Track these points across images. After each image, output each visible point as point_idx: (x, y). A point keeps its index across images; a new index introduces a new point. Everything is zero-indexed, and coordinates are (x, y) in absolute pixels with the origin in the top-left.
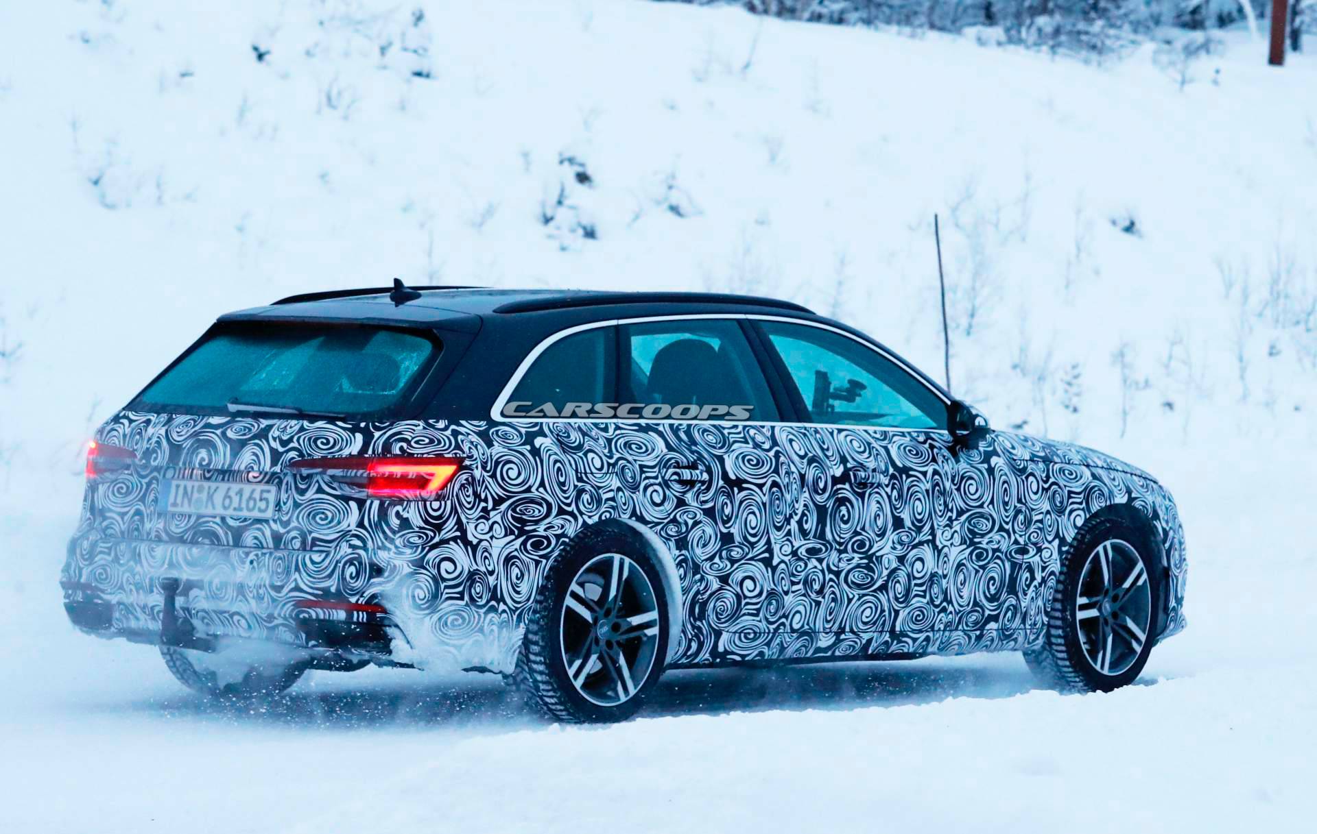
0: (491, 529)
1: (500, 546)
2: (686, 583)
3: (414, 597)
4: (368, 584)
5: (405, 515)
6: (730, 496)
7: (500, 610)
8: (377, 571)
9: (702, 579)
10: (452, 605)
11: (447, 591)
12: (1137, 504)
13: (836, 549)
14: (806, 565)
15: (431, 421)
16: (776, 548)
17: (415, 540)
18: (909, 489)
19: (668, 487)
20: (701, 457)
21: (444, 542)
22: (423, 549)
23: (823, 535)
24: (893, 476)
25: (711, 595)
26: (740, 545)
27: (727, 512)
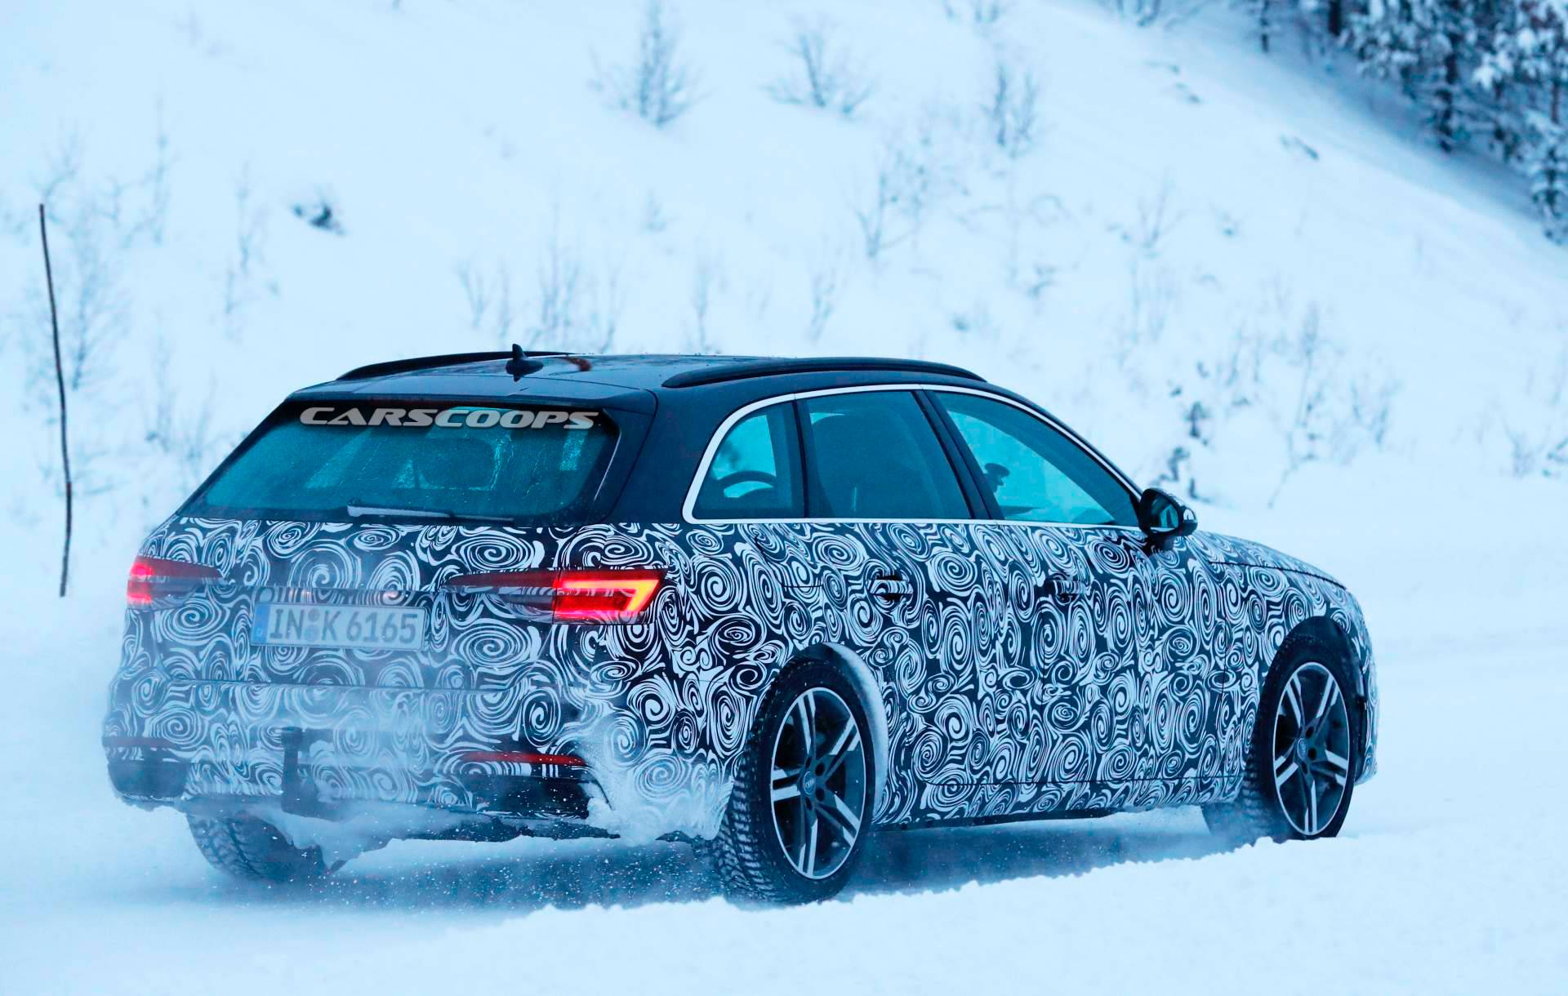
0: (698, 658)
1: (708, 679)
2: (892, 724)
3: (616, 744)
4: (561, 730)
5: (602, 643)
6: (935, 613)
7: (709, 760)
8: (571, 713)
9: (908, 718)
10: (657, 754)
11: (653, 736)
12: (1336, 616)
13: (1040, 678)
14: (1010, 699)
15: (622, 525)
16: (981, 677)
17: (614, 673)
18: (1111, 601)
19: (874, 603)
20: (903, 565)
21: (648, 675)
22: (624, 685)
23: (1027, 661)
24: (1094, 586)
25: (917, 738)
26: (946, 674)
27: (932, 633)
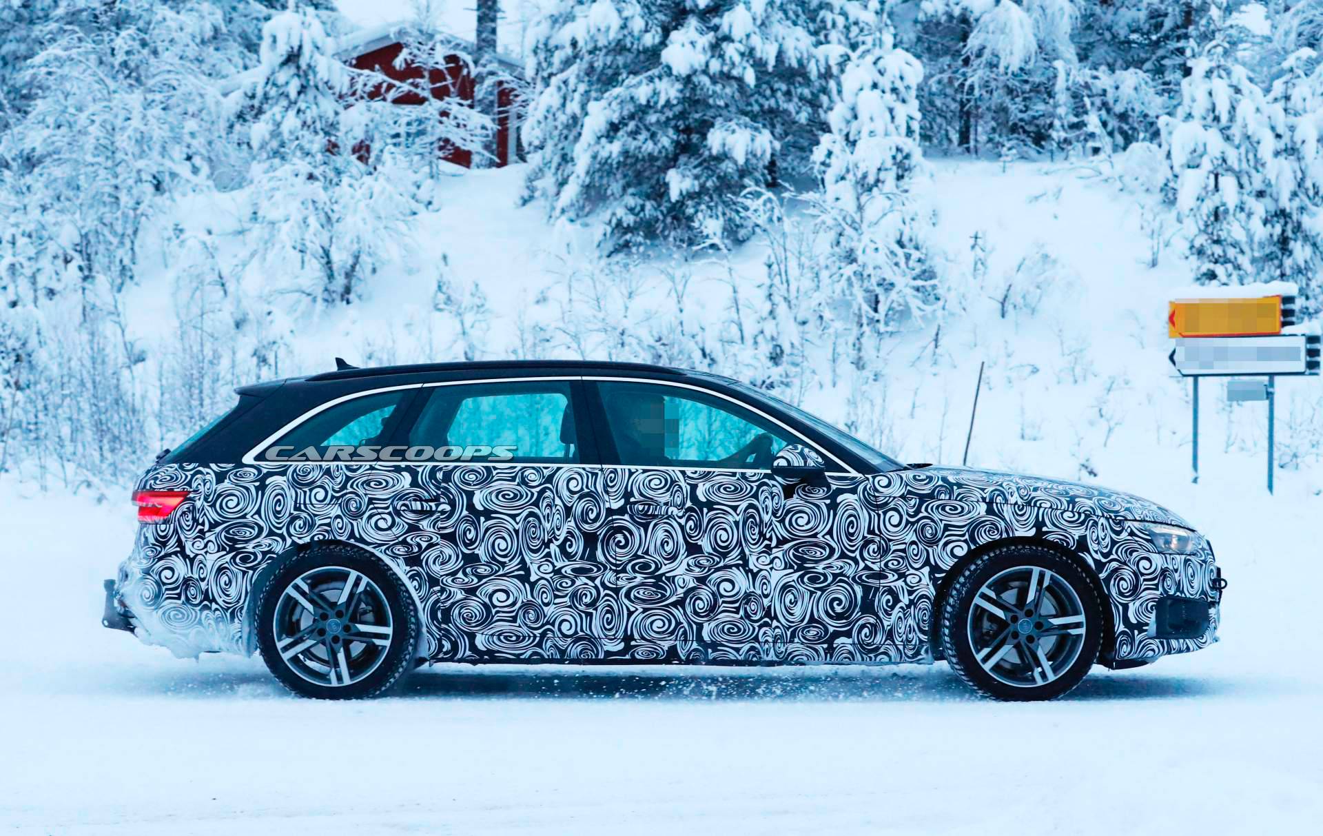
0: (206, 546)
1: (213, 559)
3: (144, 596)
5: (147, 535)
6: (475, 524)
7: (213, 609)
9: (442, 591)
10: (172, 603)
11: (167, 592)
12: (1051, 537)
13: (611, 569)
14: (573, 582)
16: (533, 568)
17: (150, 553)
18: (710, 520)
19: (400, 516)
20: (446, 492)
21: (168, 555)
22: (154, 560)
23: (592, 557)
24: (689, 509)
25: (453, 604)
26: (488, 564)
27: (469, 536)
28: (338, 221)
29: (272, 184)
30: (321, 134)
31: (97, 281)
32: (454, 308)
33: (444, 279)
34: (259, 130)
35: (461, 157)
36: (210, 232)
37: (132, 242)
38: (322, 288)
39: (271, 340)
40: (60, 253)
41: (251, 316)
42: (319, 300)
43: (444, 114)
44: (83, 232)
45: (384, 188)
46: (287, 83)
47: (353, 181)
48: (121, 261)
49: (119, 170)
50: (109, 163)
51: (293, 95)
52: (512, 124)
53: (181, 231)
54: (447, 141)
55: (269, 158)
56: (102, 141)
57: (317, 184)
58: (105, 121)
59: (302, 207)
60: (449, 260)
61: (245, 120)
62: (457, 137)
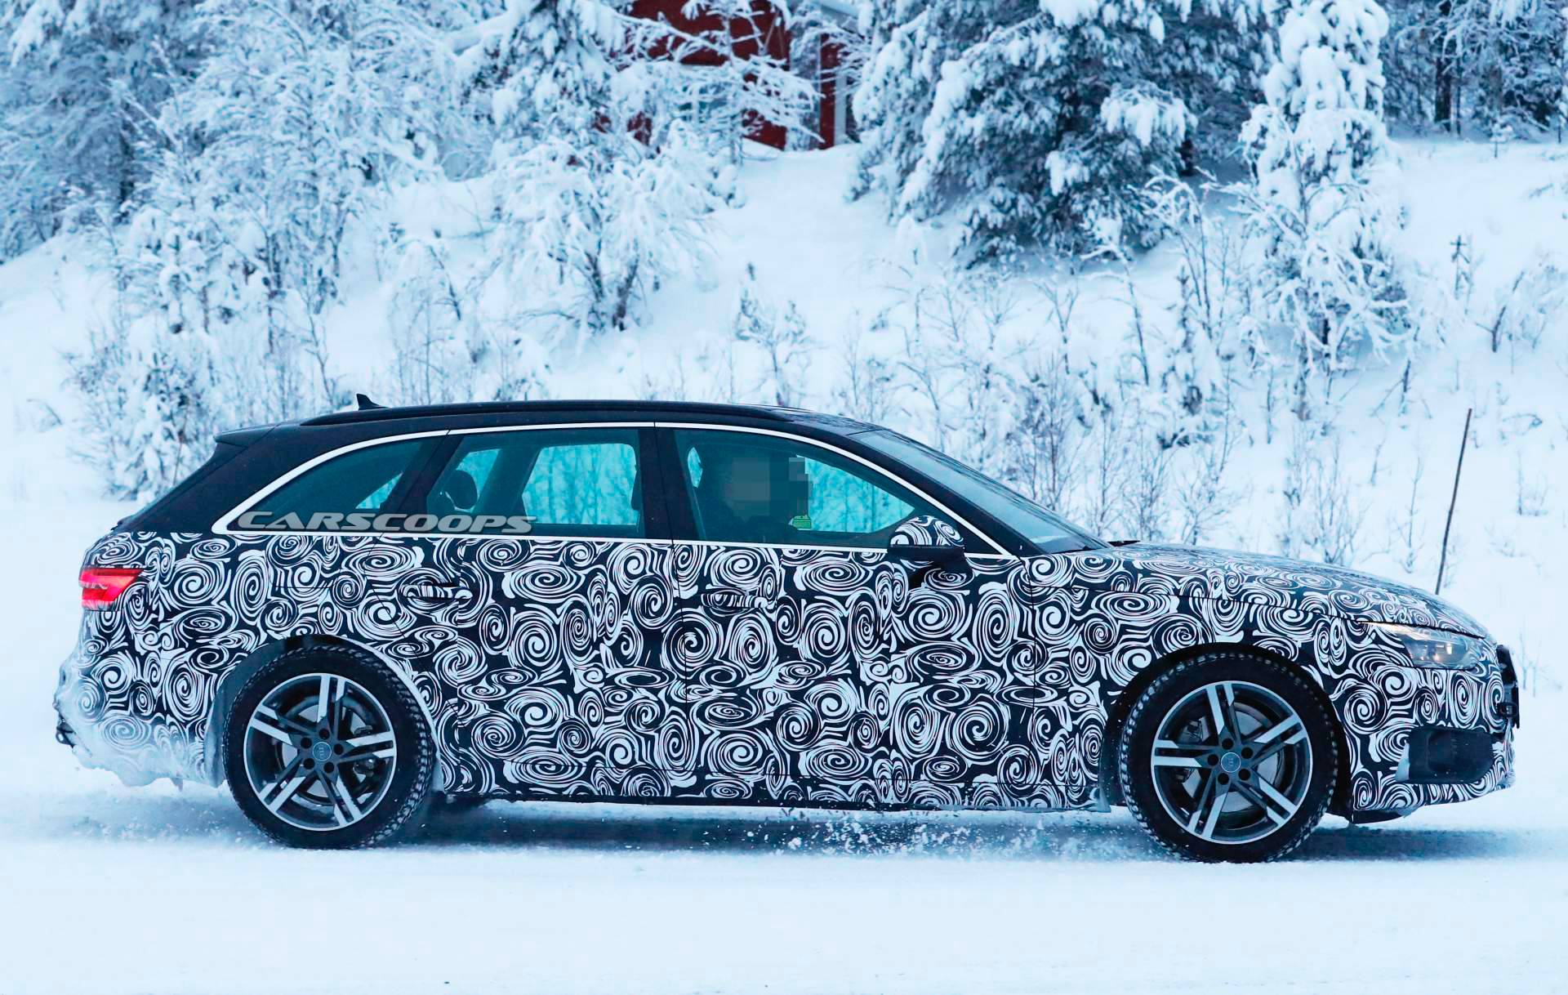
0: (160, 641)
1: (168, 658)
2: (434, 706)
3: (80, 704)
5: (89, 624)
6: (502, 616)
7: (168, 722)
9: (461, 703)
10: (117, 715)
11: (111, 700)
12: (1265, 645)
13: (679, 679)
14: (630, 696)
16: (578, 676)
17: (92, 649)
18: (810, 616)
19: (407, 604)
20: (467, 574)
21: (113, 652)
22: (96, 658)
23: (655, 663)
24: (783, 601)
25: (474, 721)
26: (519, 669)
27: (496, 633)
28: (608, 220)
29: (521, 170)
30: (587, 104)
31: (288, 299)
32: (763, 337)
33: (751, 297)
34: (503, 99)
35: (773, 136)
36: (438, 235)
37: (335, 247)
38: (586, 310)
39: (519, 376)
40: (239, 261)
41: (493, 346)
42: (584, 324)
43: (750, 77)
44: (270, 234)
45: (670, 176)
46: (541, 36)
47: (629, 167)
48: (320, 272)
49: (317, 151)
50: (305, 142)
51: (549, 52)
52: (841, 92)
53: (400, 232)
54: (754, 113)
55: (517, 135)
56: (295, 113)
57: (580, 170)
58: (298, 87)
59: (561, 202)
60: (756, 273)
61: (485, 86)
62: (767, 109)
